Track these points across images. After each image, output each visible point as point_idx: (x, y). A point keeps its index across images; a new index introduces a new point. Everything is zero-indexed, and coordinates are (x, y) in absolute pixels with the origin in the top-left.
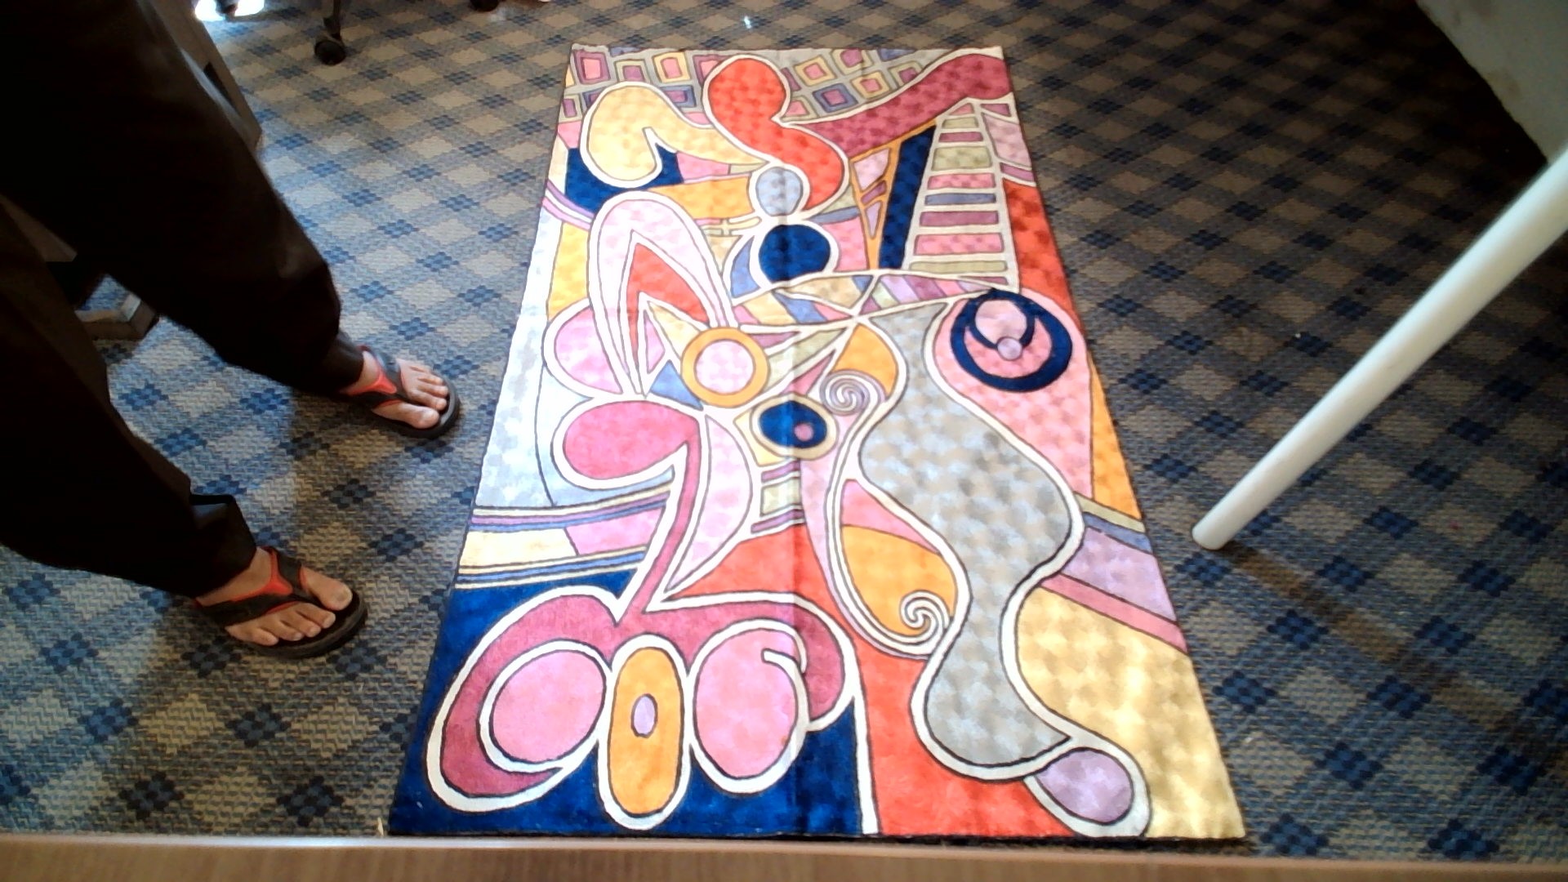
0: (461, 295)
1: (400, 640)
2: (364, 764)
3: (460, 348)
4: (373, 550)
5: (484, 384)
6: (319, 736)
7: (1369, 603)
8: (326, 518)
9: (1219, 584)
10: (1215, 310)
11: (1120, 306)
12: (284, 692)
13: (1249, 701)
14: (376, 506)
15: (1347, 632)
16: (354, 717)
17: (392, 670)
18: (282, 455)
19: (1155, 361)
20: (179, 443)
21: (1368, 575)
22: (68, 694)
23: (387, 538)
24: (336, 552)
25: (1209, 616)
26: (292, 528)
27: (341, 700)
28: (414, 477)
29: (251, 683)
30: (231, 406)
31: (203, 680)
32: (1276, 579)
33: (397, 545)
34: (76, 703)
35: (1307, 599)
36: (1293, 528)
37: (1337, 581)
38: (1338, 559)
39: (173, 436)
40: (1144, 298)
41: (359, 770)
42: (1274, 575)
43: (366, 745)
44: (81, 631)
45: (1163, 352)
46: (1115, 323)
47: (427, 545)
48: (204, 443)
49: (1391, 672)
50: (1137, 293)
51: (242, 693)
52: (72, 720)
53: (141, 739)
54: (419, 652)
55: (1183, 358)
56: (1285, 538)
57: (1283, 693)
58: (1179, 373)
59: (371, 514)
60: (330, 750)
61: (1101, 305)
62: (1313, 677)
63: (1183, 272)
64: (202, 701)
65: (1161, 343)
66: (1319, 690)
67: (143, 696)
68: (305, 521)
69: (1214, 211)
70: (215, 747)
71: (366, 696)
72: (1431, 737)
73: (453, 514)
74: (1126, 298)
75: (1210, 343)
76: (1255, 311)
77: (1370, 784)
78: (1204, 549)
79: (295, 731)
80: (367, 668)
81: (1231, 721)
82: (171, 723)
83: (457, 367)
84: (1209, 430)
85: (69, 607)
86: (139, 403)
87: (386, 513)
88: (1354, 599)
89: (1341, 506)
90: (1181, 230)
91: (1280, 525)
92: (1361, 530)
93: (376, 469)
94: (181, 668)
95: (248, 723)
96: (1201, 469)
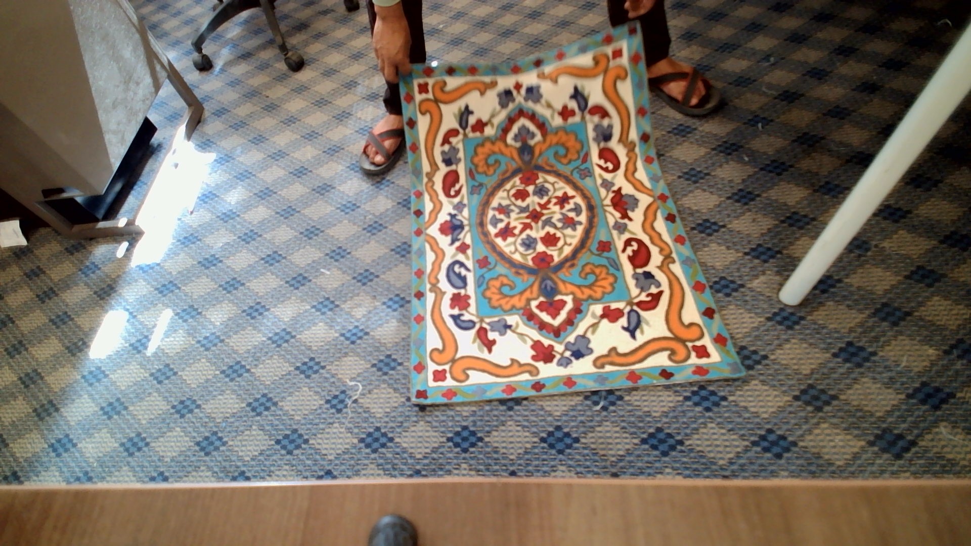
0: (314, 190)
1: (285, 392)
2: (267, 463)
3: (314, 221)
4: (269, 342)
5: (326, 240)
6: (243, 448)
7: (909, 332)
8: (244, 325)
9: (797, 327)
10: (796, 144)
11: (727, 148)
12: (224, 424)
13: (819, 404)
14: (270, 316)
15: (892, 353)
16: (261, 436)
17: (281, 409)
18: (220, 291)
19: (753, 183)
20: (168, 289)
21: (908, 314)
22: (115, 431)
23: (276, 334)
24: (250, 344)
25: (790, 349)
26: (226, 332)
27: (254, 427)
28: (290, 298)
29: (207, 420)
30: (193, 266)
31: (182, 420)
32: (840, 321)
33: (282, 338)
34: (119, 436)
35: (861, 333)
36: (851, 286)
37: (884, 319)
38: (885, 305)
39: (164, 286)
40: (744, 141)
41: (265, 466)
42: (837, 319)
43: (268, 453)
44: (120, 396)
45: (758, 176)
46: (724, 160)
47: (298, 336)
48: (179, 288)
49: (924, 379)
50: (739, 138)
51: (202, 426)
52: (117, 445)
53: (152, 453)
54: (297, 398)
55: (772, 178)
56: (845, 293)
57: (842, 397)
58: (770, 188)
59: (268, 321)
60: (249, 456)
61: (713, 149)
62: (866, 385)
63: (772, 121)
64: (182, 431)
65: (756, 170)
66: (869, 394)
67: (152, 430)
68: (233, 328)
69: (793, 77)
70: (189, 457)
71: (267, 424)
72: (956, 422)
73: (311, 318)
74: (731, 142)
75: (791, 166)
76: (823, 141)
77: (908, 455)
78: (786, 305)
80: (267, 409)
81: (806, 418)
82: (166, 444)
83: (312, 232)
84: (791, 225)
85: (114, 383)
87: (276, 320)
88: (897, 331)
89: (887, 268)
90: (770, 92)
91: (842, 285)
92: (904, 283)
93: (270, 295)
94: (171, 414)
95: (206, 442)
96: (785, 252)
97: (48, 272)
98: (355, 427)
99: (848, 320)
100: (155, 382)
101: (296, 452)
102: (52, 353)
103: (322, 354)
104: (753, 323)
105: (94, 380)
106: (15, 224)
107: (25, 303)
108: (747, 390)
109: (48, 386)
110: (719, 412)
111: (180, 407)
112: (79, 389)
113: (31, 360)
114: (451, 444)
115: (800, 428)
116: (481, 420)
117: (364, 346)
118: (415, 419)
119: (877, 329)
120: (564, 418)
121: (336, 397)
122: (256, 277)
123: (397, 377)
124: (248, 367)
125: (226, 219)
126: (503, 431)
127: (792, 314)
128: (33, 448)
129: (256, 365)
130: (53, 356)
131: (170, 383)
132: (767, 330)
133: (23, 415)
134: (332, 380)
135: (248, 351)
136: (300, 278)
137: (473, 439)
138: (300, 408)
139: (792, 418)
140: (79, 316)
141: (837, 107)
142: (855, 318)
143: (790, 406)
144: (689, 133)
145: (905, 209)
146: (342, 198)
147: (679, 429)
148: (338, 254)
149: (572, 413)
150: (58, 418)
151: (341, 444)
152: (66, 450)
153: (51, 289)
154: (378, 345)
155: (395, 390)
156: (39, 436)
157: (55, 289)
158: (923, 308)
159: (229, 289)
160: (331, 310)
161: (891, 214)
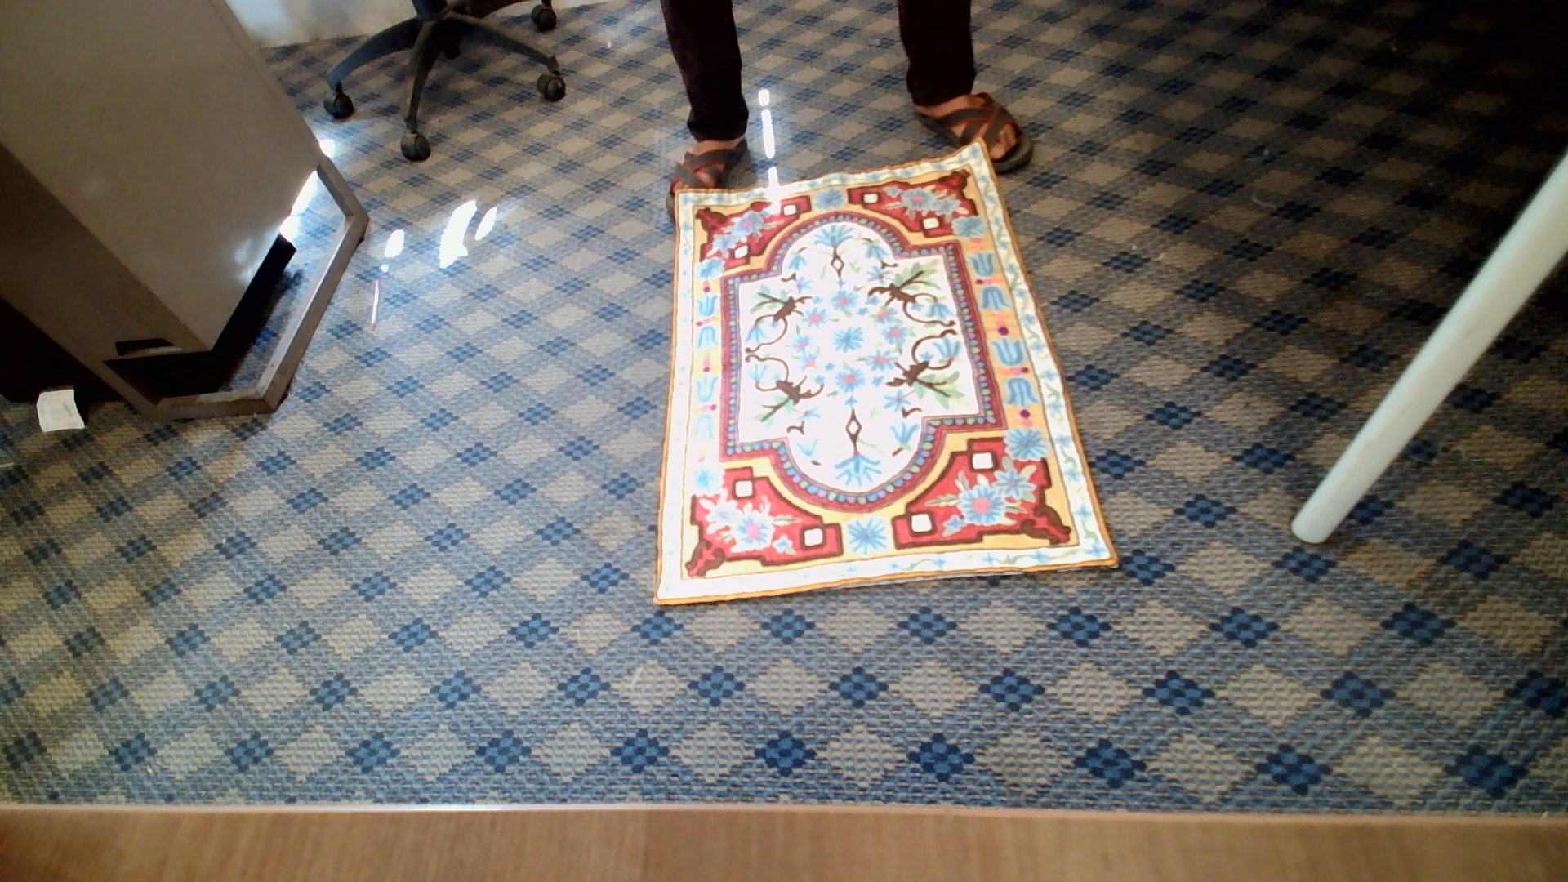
0: (541, 347)
1: (492, 669)
2: (463, 786)
3: (540, 396)
4: (468, 588)
5: (560, 426)
6: (425, 761)
7: (1505, 590)
8: (429, 560)
9: (1324, 578)
10: (1309, 285)
11: (1199, 291)
12: (395, 722)
13: (1365, 704)
14: (470, 547)
15: (1479, 623)
16: (455, 742)
17: (486, 698)
18: (391, 506)
19: (1242, 346)
20: (307, 501)
21: (1503, 559)
22: (217, 729)
23: (480, 575)
24: (437, 590)
25: (1313, 613)
26: (400, 571)
27: (442, 727)
28: (502, 518)
29: (366, 714)
30: (348, 465)
31: (326, 713)
32: (1392, 569)
33: (489, 581)
34: (224, 737)
35: (1428, 589)
36: (1410, 513)
37: (1464, 568)
38: (1465, 545)
39: (302, 496)
40: (1226, 280)
41: (459, 792)
42: (1387, 566)
43: (464, 769)
44: (227, 673)
45: (1251, 335)
46: (1194, 310)
47: (514, 579)
48: (326, 500)
49: (1534, 666)
50: (1218, 276)
51: (358, 723)
52: (220, 753)
53: (276, 767)
54: (512, 680)
55: (1273, 339)
56: (1399, 525)
57: (1403, 694)
58: (1270, 355)
59: (467, 554)
60: (433, 773)
61: (1177, 292)
62: (1438, 675)
63: (1270, 249)
64: (326, 732)
65: (1248, 325)
66: (1445, 690)
67: (278, 730)
68: (411, 565)
69: (1302, 181)
70: (337, 774)
71: (464, 722)
73: (535, 550)
74: (1205, 281)
75: (1304, 321)
76: (1353, 282)
77: (1513, 791)
78: (1303, 543)
79: (404, 757)
80: (464, 697)
81: (1343, 727)
82: (300, 752)
83: (538, 414)
84: (1307, 414)
85: (217, 652)
86: (273, 468)
87: (479, 552)
88: (1486, 587)
89: (1465, 485)
90: (1265, 205)
91: (1392, 511)
92: (1491, 510)
93: (470, 513)
94: (309, 703)
95: (364, 750)
96: (1299, 456)
97: (117, 472)
98: (606, 729)
99: (1405, 569)
100: (284, 651)
101: (509, 769)
102: (119, 601)
103: (552, 608)
104: (1252, 570)
105: (185, 647)
106: (67, 396)
107: (79, 521)
108: (1247, 681)
109: (111, 654)
110: (1201, 716)
111: (323, 692)
112: (160, 660)
113: (84, 612)
114: (761, 761)
115: (1334, 744)
116: (812, 723)
117: (620, 596)
118: (702, 718)
119: (1454, 584)
120: (948, 722)
121: (574, 679)
122: (448, 484)
123: (674, 648)
124: (433, 628)
125: (404, 391)
126: (848, 741)
127: (1315, 557)
128: (84, 755)
129: (447, 625)
130: (121, 606)
131: (309, 653)
132: (1275, 583)
133: (70, 701)
134: (569, 651)
135: (434, 603)
136: (518, 486)
137: (799, 754)
138: (517, 695)
139: (1320, 727)
140: (164, 542)
141: (1373, 229)
142: (1416, 565)
143: (1316, 706)
144: (1139, 266)
145: (1489, 392)
146: (585, 360)
147: (1136, 742)
148: (579, 449)
149: (960, 714)
150: (127, 707)
151: (583, 756)
152: (139, 760)
153: (121, 499)
154: (642, 595)
155: (670, 669)
156: (95, 736)
157: (128, 499)
158: (1525, 551)
159: (405, 502)
160: (567, 537)
161: (1467, 399)
